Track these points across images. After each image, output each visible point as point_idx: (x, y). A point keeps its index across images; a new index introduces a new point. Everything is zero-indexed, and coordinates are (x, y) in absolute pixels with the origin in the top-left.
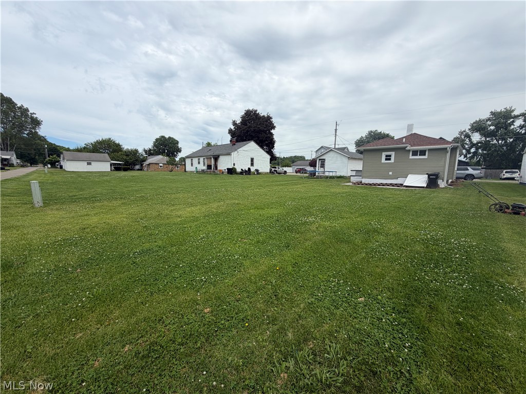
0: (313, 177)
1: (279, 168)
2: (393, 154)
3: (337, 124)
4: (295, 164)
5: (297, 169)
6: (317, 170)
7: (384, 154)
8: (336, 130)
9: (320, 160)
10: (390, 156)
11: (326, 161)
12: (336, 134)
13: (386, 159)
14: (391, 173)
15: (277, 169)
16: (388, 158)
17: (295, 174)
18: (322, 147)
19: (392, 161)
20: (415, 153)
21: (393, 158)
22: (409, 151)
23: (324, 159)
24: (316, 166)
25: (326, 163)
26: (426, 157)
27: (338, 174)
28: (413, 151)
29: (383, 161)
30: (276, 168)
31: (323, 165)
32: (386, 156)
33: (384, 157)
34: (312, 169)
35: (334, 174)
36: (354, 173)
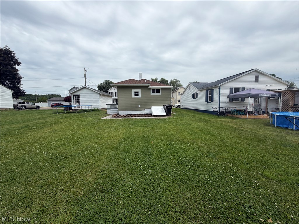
0: (68, 111)
1: (28, 104)
2: (139, 91)
3: (85, 70)
4: (51, 99)
5: (53, 103)
6: (73, 105)
7: (134, 91)
8: (85, 74)
9: (74, 95)
10: (138, 92)
11: (80, 97)
12: (85, 78)
13: (135, 95)
14: (139, 106)
15: (26, 104)
16: (137, 94)
17: (51, 108)
18: (74, 87)
19: (140, 96)
20: (154, 91)
21: (140, 94)
22: (150, 89)
23: (78, 95)
24: (71, 101)
25: (81, 99)
26: (160, 94)
27: (94, 108)
28: (152, 89)
29: (133, 96)
30: (24, 103)
31: (78, 100)
32: (135, 92)
33: (133, 94)
34: (67, 104)
35: (90, 108)
36: (109, 107)
